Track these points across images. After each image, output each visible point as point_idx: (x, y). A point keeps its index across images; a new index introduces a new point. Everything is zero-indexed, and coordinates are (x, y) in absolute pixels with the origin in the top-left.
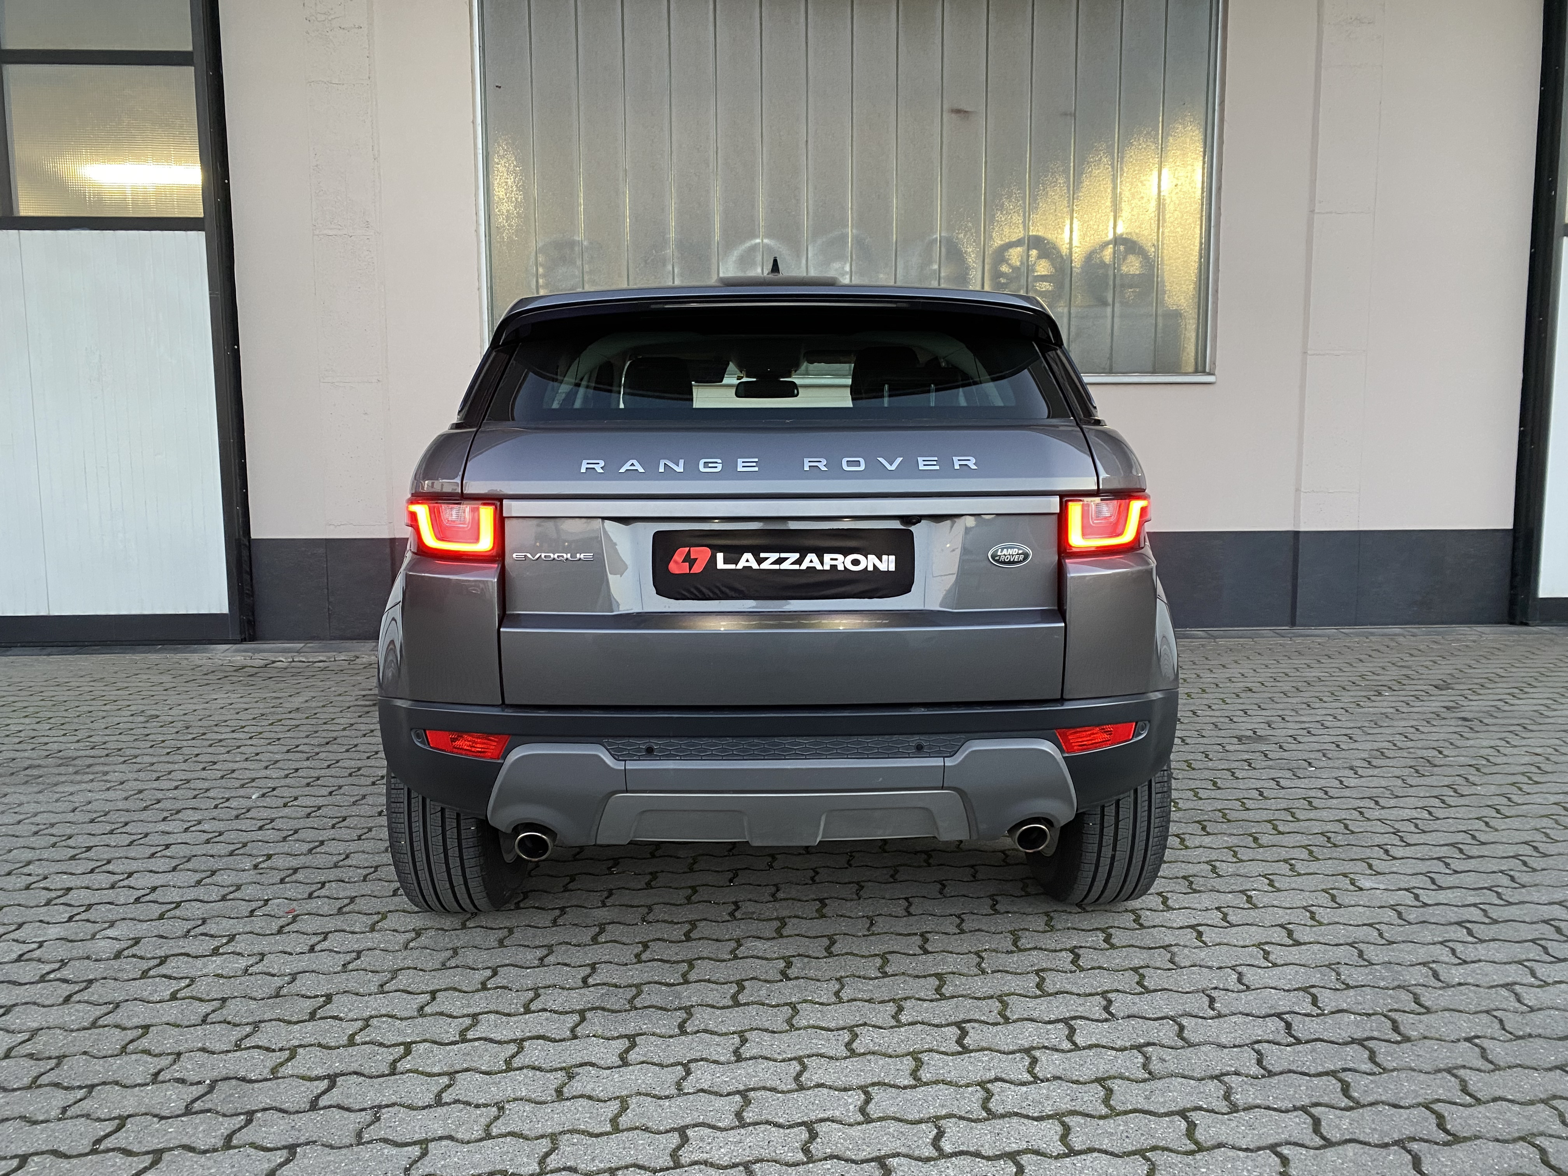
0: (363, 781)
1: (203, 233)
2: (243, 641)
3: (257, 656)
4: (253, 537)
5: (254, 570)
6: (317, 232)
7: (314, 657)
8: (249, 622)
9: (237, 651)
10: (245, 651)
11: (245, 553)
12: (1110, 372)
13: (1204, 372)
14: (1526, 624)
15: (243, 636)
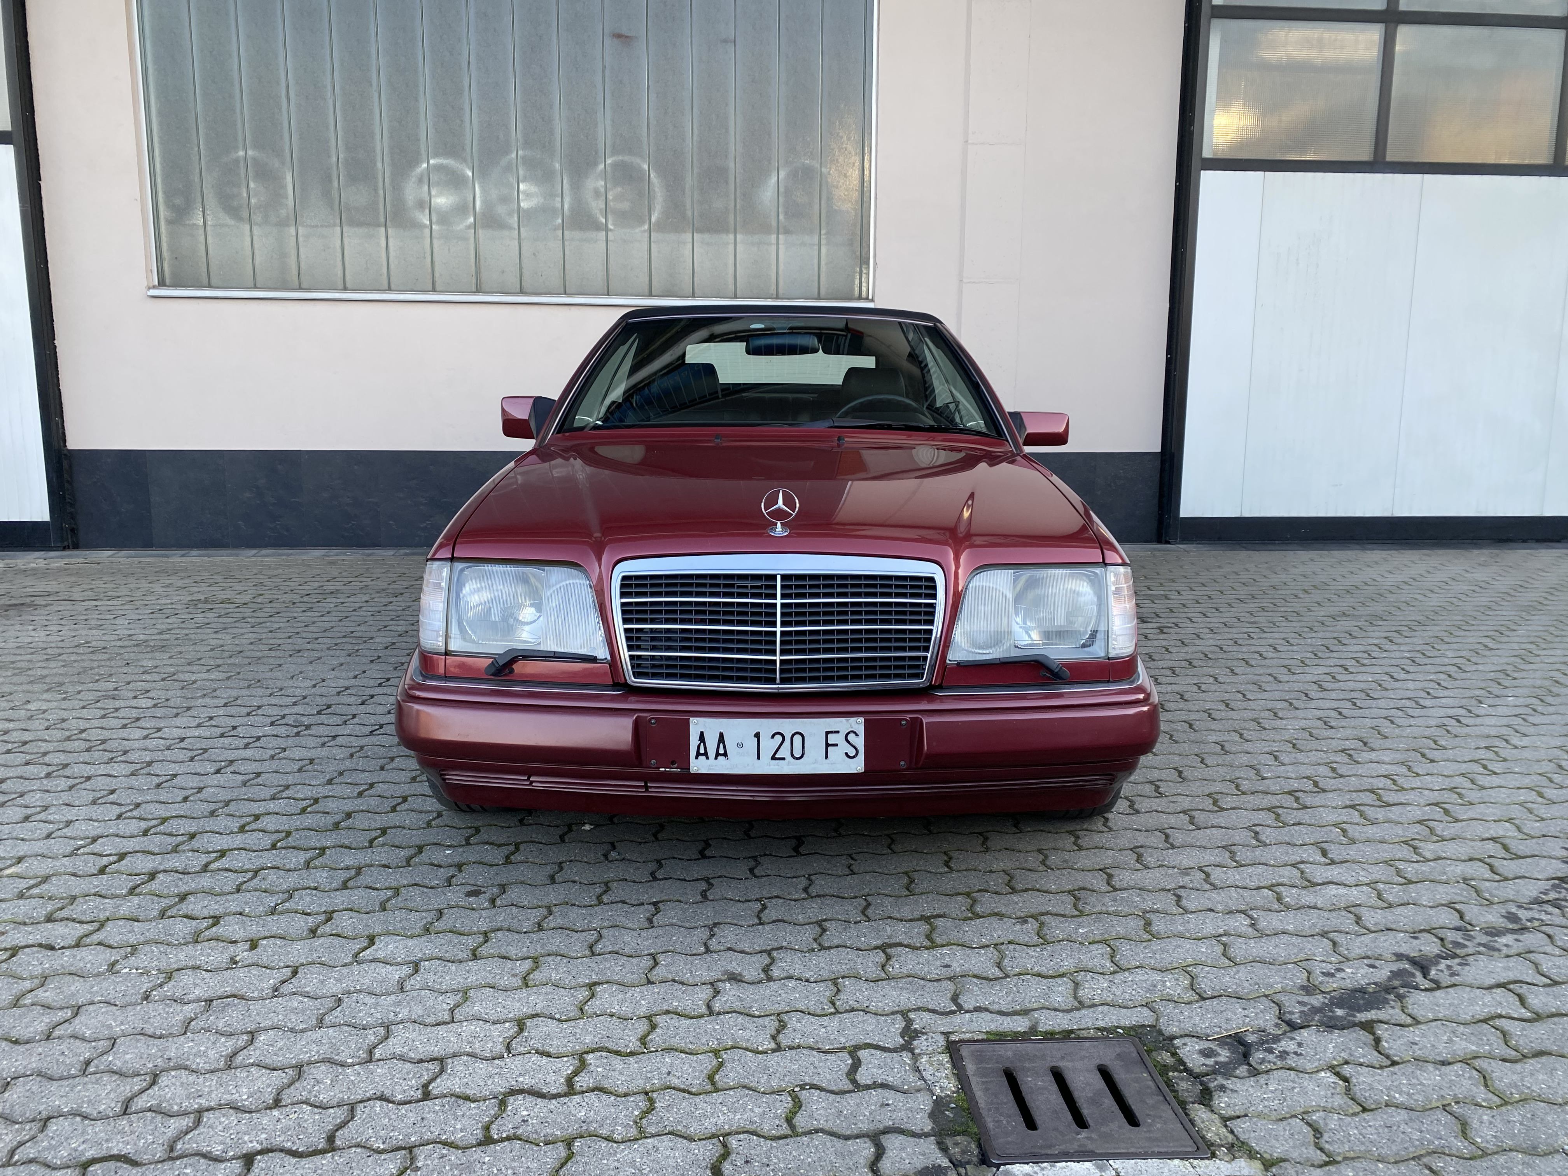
13: (867, 298)
14: (1168, 543)
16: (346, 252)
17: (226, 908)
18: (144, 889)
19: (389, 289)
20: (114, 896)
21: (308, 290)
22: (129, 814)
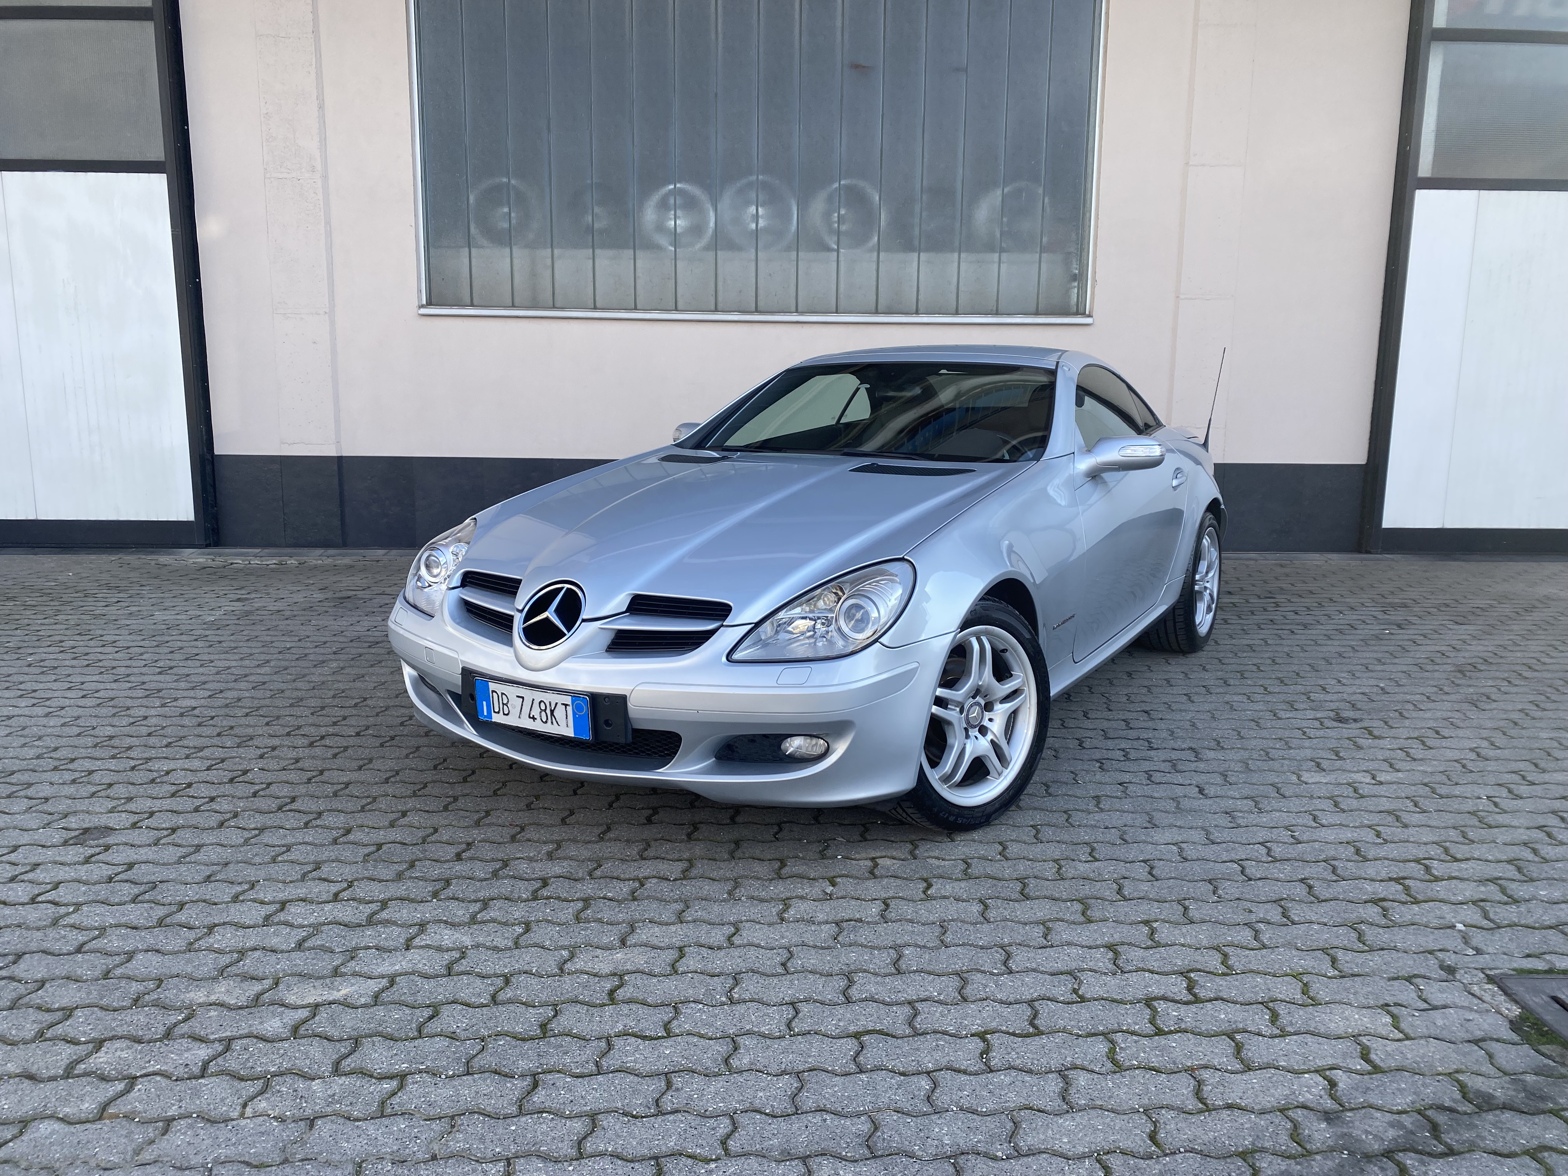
0: (272, 650)
1: (165, 175)
2: (207, 546)
3: (218, 559)
4: (216, 452)
5: (217, 482)
6: (268, 175)
7: (267, 560)
8: (213, 530)
9: (199, 554)
10: (209, 554)
11: (208, 468)
12: (997, 313)
13: (1084, 314)
14: (1370, 552)
15: (208, 542)
16: (597, 274)
19: (636, 309)
21: (562, 308)
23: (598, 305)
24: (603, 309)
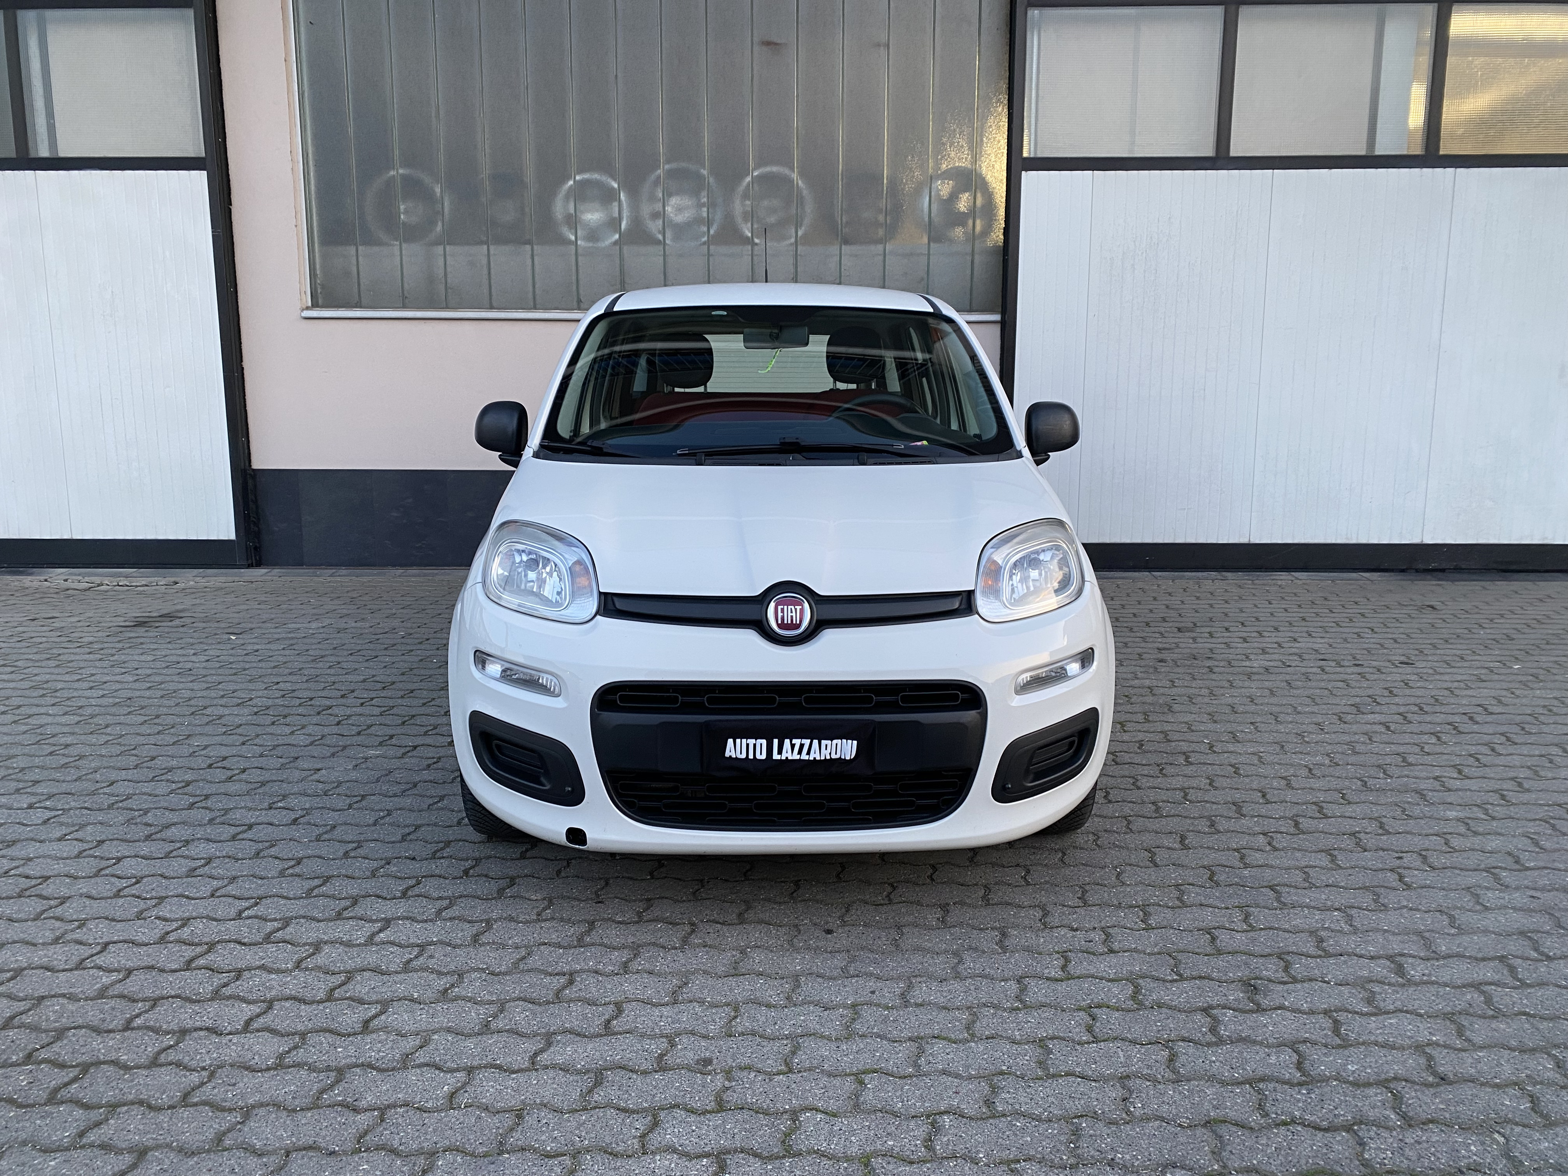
17: (394, 992)
18: (310, 963)
19: (535, 308)
20: (279, 971)
21: (455, 309)
22: (291, 871)
23: (495, 304)
24: (500, 308)
